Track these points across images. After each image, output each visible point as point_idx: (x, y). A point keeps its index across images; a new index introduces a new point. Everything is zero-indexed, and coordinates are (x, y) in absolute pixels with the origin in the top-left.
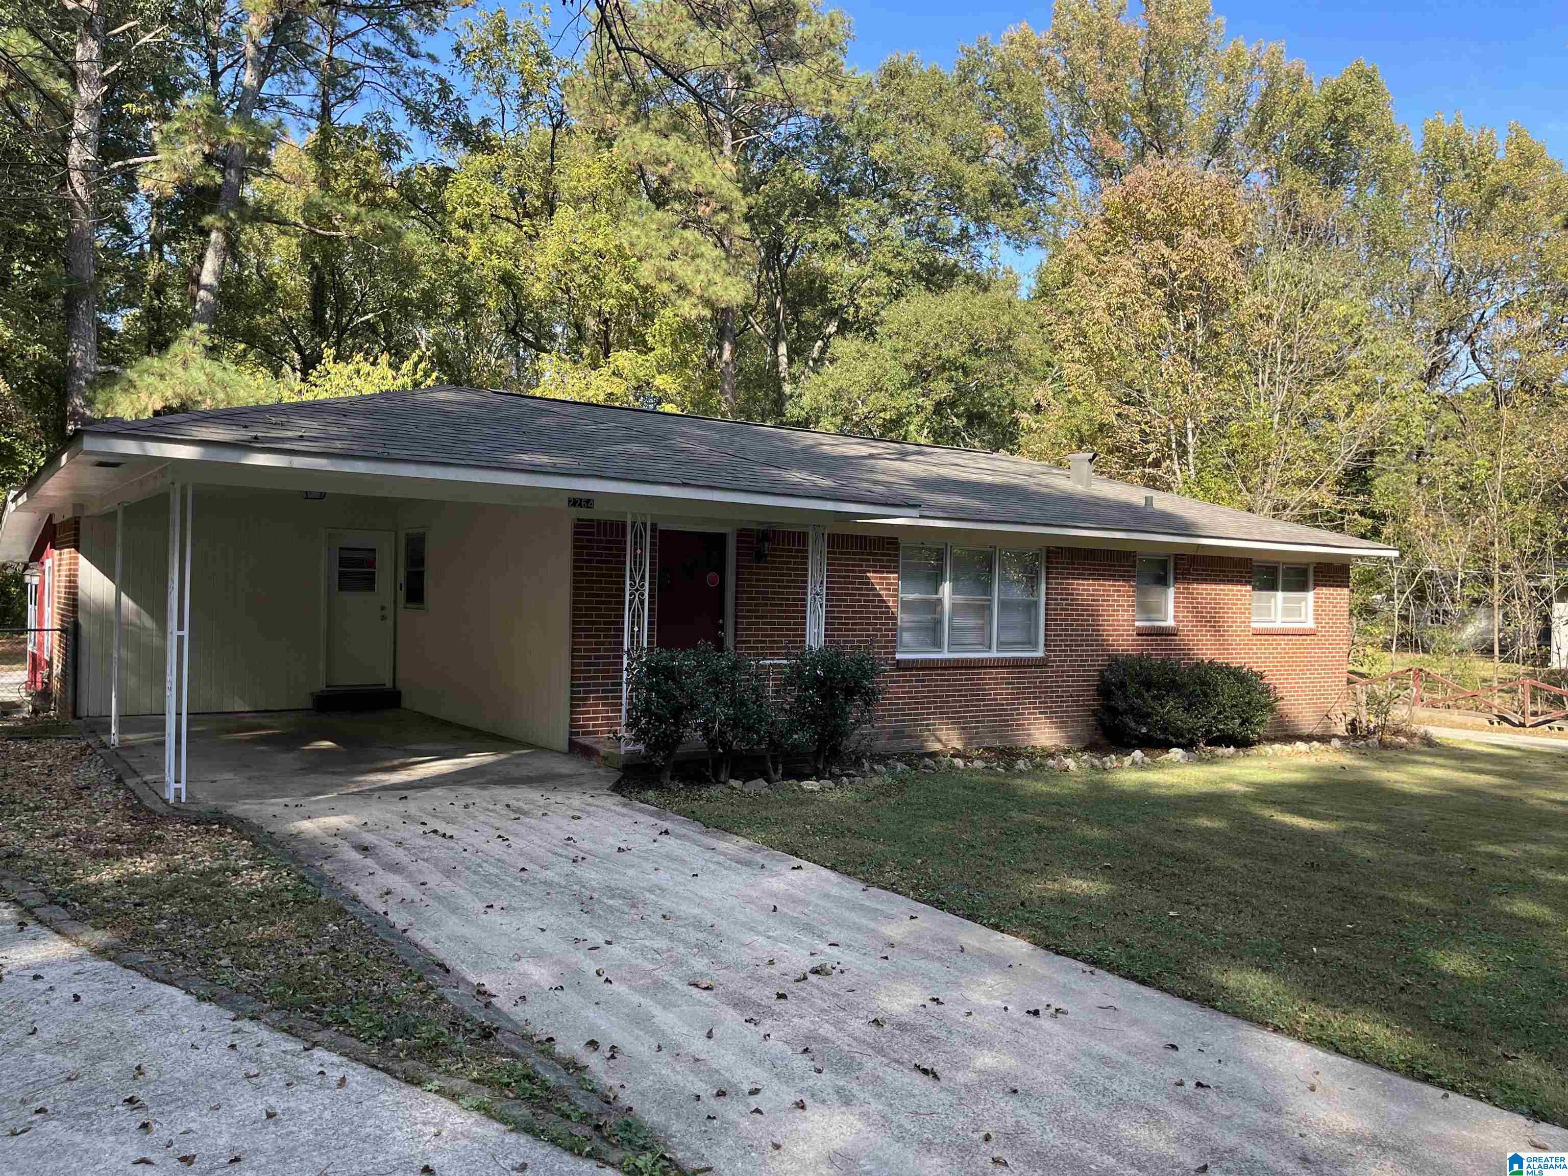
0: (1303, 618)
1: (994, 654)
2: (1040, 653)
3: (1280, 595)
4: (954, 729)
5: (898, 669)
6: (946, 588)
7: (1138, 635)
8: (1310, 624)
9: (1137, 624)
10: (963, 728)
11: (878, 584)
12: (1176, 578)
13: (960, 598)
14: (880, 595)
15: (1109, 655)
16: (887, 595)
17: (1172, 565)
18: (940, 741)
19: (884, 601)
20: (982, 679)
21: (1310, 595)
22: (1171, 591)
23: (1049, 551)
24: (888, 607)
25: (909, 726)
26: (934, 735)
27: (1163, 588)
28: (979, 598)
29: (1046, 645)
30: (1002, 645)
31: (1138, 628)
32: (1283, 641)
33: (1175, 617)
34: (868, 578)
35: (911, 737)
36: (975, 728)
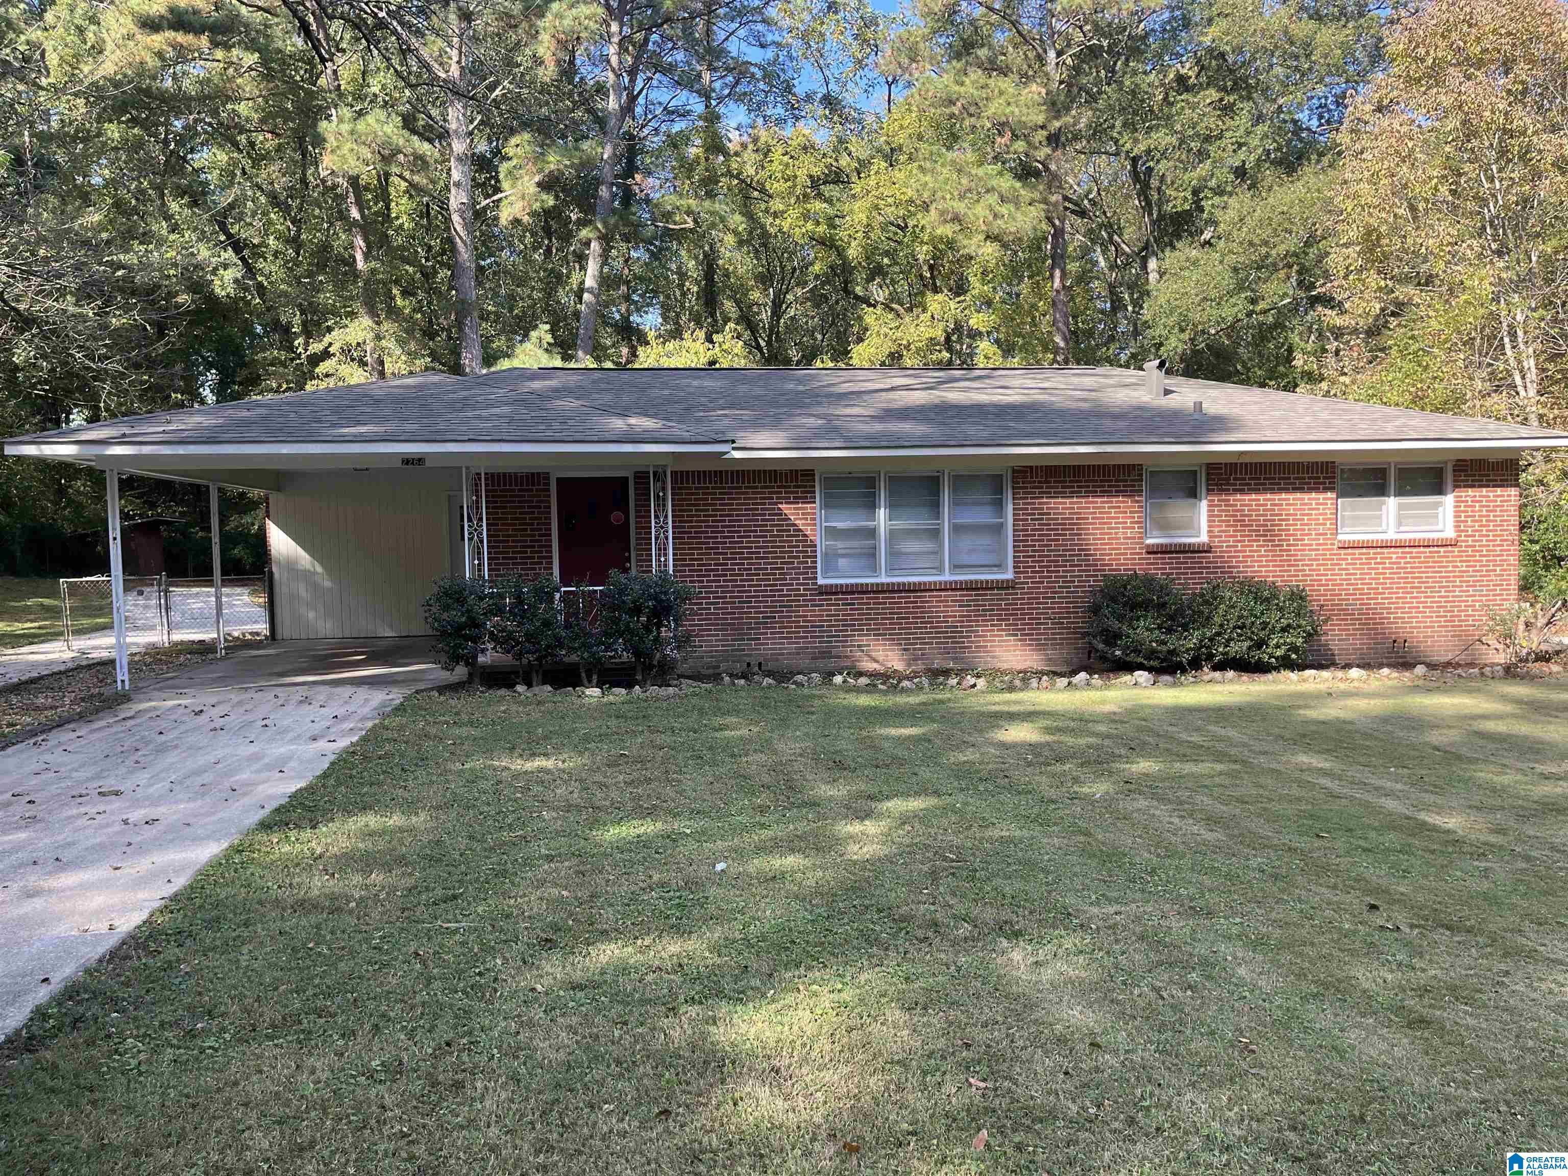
0: (1440, 527)
1: (947, 577)
2: (1009, 575)
3: (1392, 503)
4: (893, 650)
5: (821, 594)
6: (882, 513)
7: (1149, 553)
8: (1450, 533)
9: (1149, 541)
10: (905, 650)
11: (793, 514)
12: (1208, 490)
13: (899, 524)
14: (795, 525)
15: (1105, 576)
16: (803, 525)
17: (1204, 475)
18: (877, 661)
19: (800, 530)
20: (927, 602)
21: (1449, 500)
22: (1204, 505)
23: (1014, 471)
24: (805, 536)
25: (838, 647)
26: (869, 656)
27: (1193, 501)
28: (925, 523)
29: (1014, 567)
30: (956, 567)
31: (1148, 546)
32: (1395, 553)
33: (1209, 532)
34: (779, 509)
35: (839, 657)
36: (920, 649)
